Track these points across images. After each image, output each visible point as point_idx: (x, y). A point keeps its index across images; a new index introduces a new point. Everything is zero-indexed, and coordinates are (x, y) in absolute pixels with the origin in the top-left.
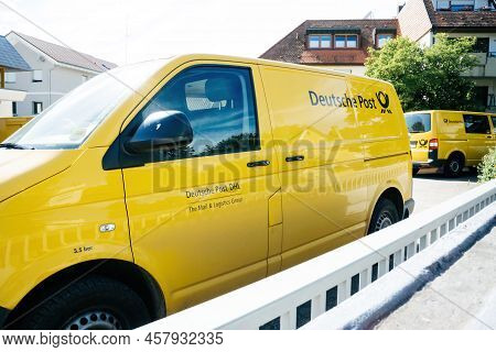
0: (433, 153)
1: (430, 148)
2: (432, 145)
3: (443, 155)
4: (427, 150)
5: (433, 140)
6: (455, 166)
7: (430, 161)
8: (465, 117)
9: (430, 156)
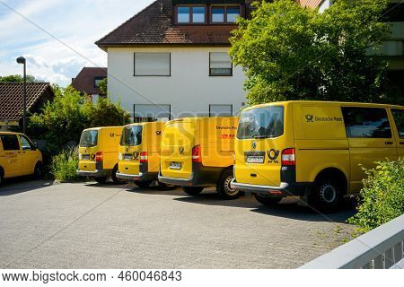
0: (289, 172)
1: (283, 164)
2: (286, 158)
3: (306, 175)
4: (277, 168)
5: (287, 151)
6: (329, 195)
7: (283, 185)
8: (345, 110)
9: (284, 176)
